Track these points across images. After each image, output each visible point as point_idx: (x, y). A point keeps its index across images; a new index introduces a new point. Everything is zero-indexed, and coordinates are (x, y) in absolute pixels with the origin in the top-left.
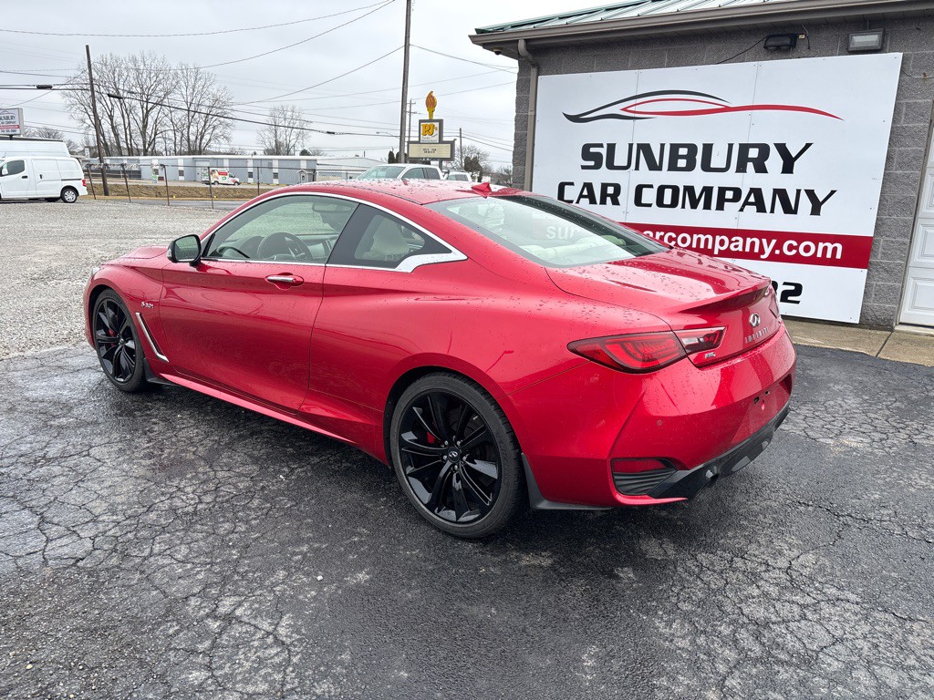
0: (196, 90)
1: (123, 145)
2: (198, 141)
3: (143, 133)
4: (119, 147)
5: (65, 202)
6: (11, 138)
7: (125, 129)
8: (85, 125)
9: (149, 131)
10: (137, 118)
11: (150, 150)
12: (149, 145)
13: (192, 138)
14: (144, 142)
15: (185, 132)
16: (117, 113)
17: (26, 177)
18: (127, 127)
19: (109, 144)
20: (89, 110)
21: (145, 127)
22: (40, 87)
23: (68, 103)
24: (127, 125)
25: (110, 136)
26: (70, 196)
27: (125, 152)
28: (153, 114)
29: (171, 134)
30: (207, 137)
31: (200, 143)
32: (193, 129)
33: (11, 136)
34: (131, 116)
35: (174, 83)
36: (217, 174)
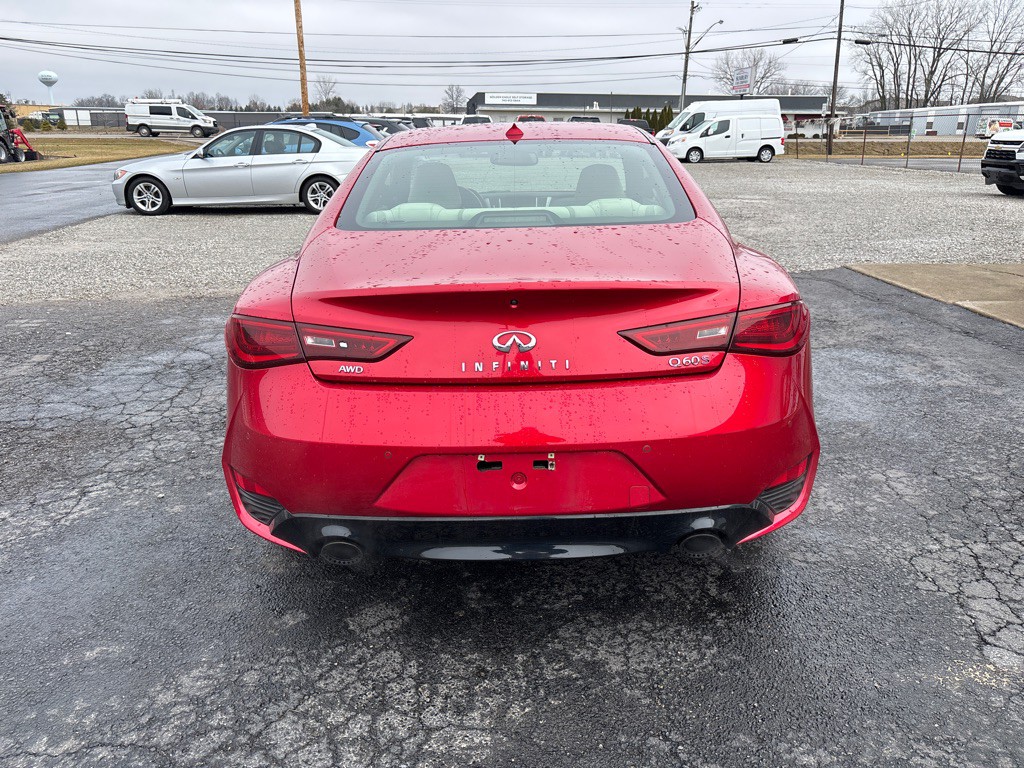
0: (1008, 21)
1: (902, 95)
2: (995, 86)
3: (928, 82)
4: (898, 98)
5: (761, 161)
6: (742, 97)
7: (909, 78)
8: (867, 77)
9: (935, 78)
10: (924, 64)
11: (932, 99)
12: (932, 95)
13: (988, 81)
14: (927, 92)
15: (980, 76)
16: (904, 60)
17: (728, 137)
18: (912, 77)
19: (888, 97)
20: (874, 60)
21: (932, 73)
22: (786, 42)
23: (854, 54)
24: (912, 73)
25: (890, 86)
26: (766, 155)
27: (903, 103)
28: (946, 57)
29: (961, 79)
30: (1007, 80)
31: (997, 88)
32: (992, 71)
33: (742, 95)
34: (919, 62)
35: (981, 15)
36: (997, 125)
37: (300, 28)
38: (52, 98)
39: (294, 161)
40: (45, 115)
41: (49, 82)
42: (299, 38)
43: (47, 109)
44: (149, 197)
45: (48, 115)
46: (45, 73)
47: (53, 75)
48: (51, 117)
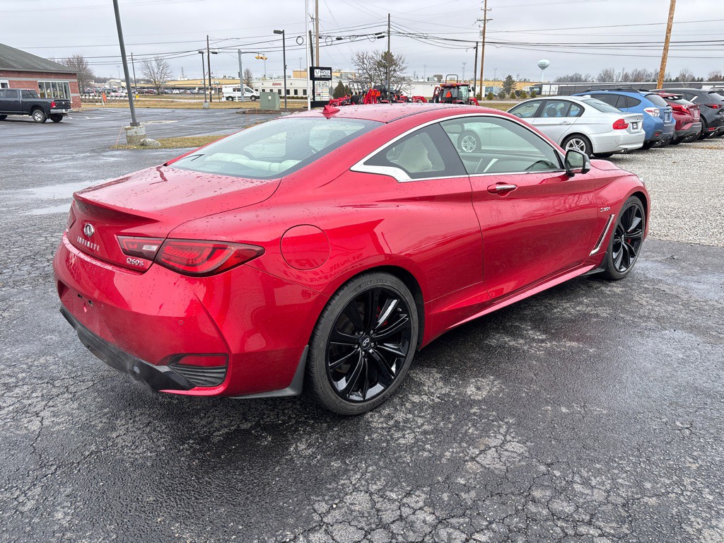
37: (671, 19)
38: (542, 77)
39: (561, 122)
40: (531, 89)
41: (543, 67)
42: (668, 26)
43: (534, 84)
44: (470, 144)
45: (533, 88)
46: (543, 61)
47: (547, 62)
48: (535, 89)
